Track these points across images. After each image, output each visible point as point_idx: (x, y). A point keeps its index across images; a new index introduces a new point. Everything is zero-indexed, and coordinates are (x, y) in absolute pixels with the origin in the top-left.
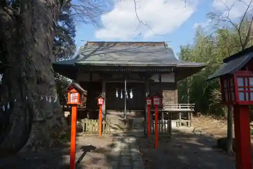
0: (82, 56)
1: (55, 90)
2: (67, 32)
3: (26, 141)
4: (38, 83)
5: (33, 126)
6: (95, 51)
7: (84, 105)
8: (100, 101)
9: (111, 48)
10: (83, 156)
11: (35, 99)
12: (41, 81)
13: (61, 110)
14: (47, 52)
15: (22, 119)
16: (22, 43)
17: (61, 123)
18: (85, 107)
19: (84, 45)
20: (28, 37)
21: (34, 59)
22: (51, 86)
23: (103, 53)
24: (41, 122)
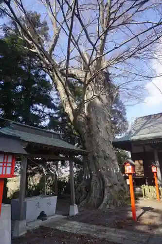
0: (133, 132)
1: (117, 163)
2: (119, 112)
3: (103, 201)
4: (105, 159)
5: (106, 190)
6: (144, 125)
7: (142, 173)
8: (154, 169)
9: (158, 120)
10: (143, 213)
11: (104, 170)
12: (107, 157)
13: (123, 178)
14: (108, 137)
15: (98, 184)
16: (93, 134)
17: (124, 188)
18: (143, 175)
19: (134, 121)
20: (95, 129)
21: (100, 143)
22: (113, 161)
23: (152, 126)
24: (110, 187)
